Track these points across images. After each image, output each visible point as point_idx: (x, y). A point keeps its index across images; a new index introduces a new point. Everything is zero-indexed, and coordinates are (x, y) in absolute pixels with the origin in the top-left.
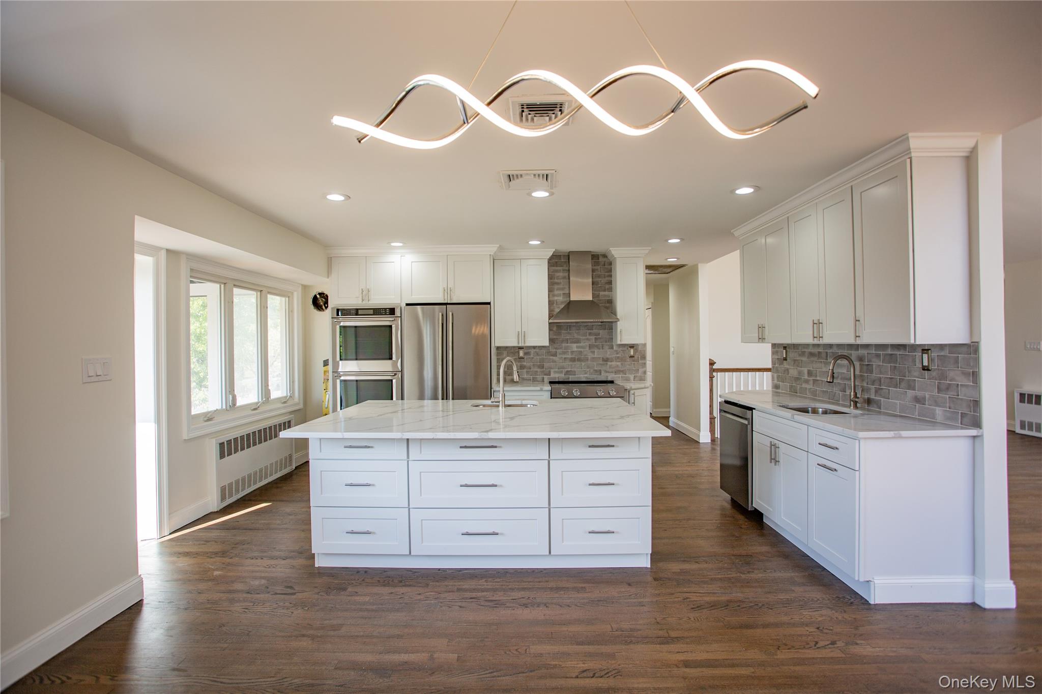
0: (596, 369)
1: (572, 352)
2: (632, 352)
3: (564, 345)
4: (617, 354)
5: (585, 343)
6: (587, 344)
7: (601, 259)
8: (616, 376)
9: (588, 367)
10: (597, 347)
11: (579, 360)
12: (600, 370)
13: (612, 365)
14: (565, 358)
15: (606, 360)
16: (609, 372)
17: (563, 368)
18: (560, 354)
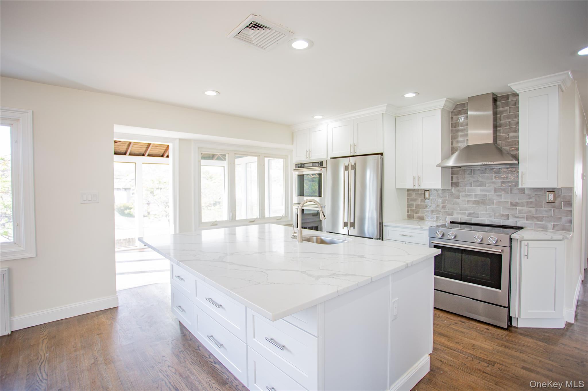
0: (502, 213)
1: (476, 195)
2: (551, 197)
3: (467, 188)
4: (530, 198)
5: (490, 186)
6: (493, 187)
7: (510, 99)
8: (527, 222)
9: (493, 211)
10: (504, 190)
11: (483, 203)
12: (509, 215)
13: (522, 210)
14: (468, 201)
15: (515, 205)
16: (518, 217)
17: (466, 210)
18: (463, 196)
